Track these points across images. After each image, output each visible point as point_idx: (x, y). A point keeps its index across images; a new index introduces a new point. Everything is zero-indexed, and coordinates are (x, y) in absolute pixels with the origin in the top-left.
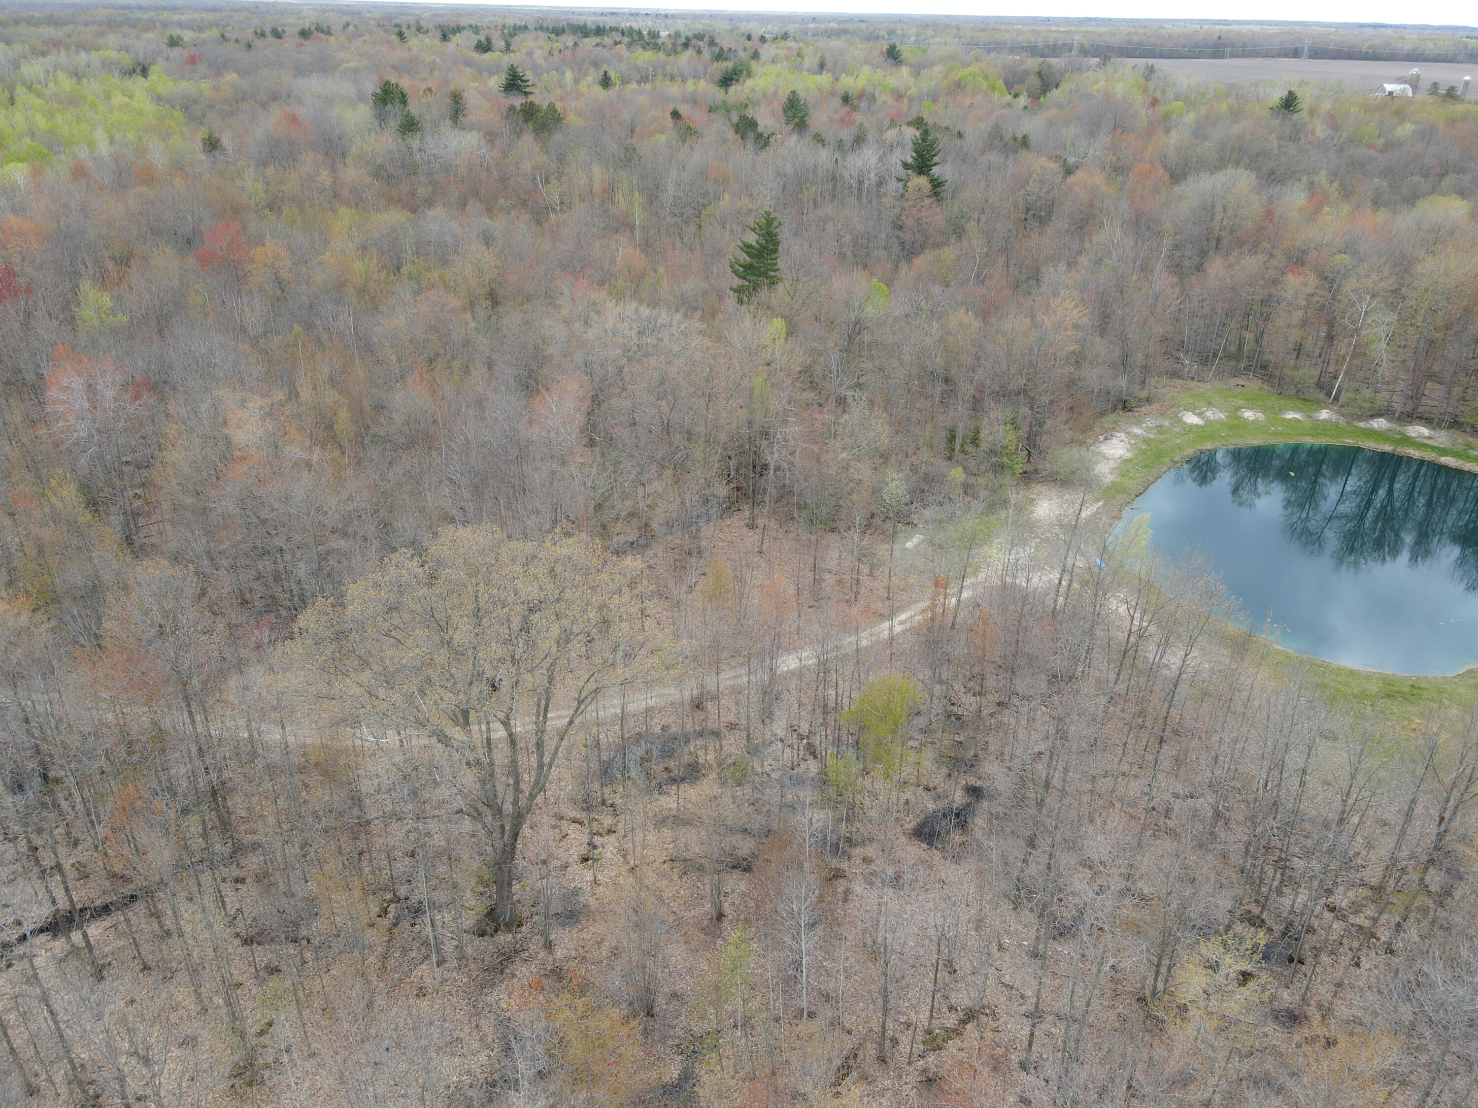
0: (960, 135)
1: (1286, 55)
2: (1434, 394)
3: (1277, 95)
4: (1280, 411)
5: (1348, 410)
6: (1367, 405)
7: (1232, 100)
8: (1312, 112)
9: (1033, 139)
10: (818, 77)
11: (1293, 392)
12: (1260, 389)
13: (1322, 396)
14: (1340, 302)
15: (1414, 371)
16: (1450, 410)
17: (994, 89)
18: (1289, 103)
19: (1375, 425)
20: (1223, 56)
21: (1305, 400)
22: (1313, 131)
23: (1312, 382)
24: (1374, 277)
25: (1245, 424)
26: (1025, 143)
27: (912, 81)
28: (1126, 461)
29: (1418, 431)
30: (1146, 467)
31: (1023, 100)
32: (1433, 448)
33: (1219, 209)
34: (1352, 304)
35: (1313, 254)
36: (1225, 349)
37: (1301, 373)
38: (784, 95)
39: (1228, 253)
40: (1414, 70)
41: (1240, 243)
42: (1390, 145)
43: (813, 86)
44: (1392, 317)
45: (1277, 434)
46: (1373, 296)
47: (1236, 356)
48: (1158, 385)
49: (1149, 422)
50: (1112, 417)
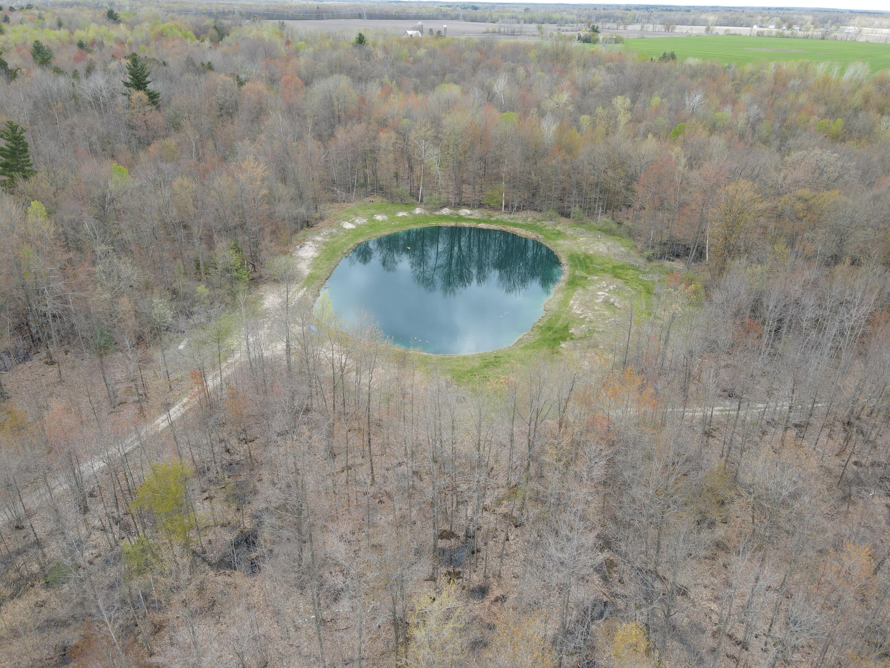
0: (164, 64)
1: (355, 18)
2: (467, 190)
3: (354, 37)
4: (395, 213)
5: (428, 207)
6: (437, 202)
7: (331, 40)
8: (374, 45)
9: (215, 65)
10: (57, 32)
11: (399, 201)
12: (382, 202)
13: (414, 201)
14: (410, 145)
15: (455, 180)
16: (477, 198)
17: (186, 37)
18: (361, 40)
19: (444, 212)
20: (322, 19)
21: (406, 204)
22: (377, 55)
23: (408, 193)
24: (424, 129)
25: (379, 223)
26: (210, 67)
27: (128, 33)
28: (316, 259)
29: (465, 212)
30: (328, 260)
31: (207, 43)
32: (474, 220)
33: (335, 99)
34: (416, 146)
35: (390, 120)
36: (357, 181)
37: (400, 189)
38: (30, 43)
39: (346, 125)
40: (420, 23)
41: (350, 118)
42: (416, 61)
43: (54, 37)
44: (437, 151)
45: (396, 226)
46: (426, 141)
47: (364, 185)
48: (325, 208)
49: (325, 232)
50: (301, 233)
